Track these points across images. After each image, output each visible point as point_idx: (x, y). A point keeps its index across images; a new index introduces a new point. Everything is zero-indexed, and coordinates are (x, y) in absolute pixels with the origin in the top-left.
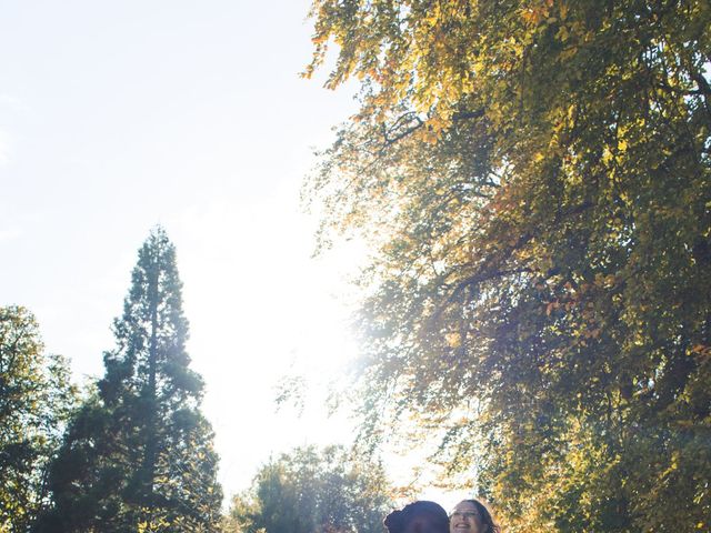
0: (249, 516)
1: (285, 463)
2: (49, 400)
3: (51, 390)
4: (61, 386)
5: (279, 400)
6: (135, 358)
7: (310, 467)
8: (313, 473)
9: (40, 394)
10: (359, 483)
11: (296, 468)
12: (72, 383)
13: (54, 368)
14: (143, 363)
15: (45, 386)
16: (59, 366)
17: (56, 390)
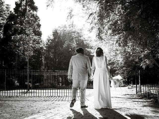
0: (50, 40)
1: (59, 28)
2: (6, 14)
3: (6, 12)
4: (8, 11)
5: (47, 6)
6: (22, 3)
7: (65, 29)
8: (65, 30)
9: (4, 13)
10: (76, 33)
11: (62, 29)
12: (10, 10)
13: (7, 7)
14: (24, 4)
15: (5, 11)
16: (8, 7)
17: (7, 12)
